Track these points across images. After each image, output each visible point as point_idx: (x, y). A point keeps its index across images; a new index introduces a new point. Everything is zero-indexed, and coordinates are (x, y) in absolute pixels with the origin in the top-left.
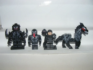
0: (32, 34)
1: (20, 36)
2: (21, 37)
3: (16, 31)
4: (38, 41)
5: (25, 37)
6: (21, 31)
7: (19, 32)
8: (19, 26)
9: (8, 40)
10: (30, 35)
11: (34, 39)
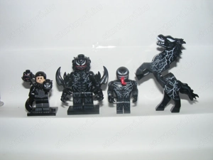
0: (118, 77)
1: (90, 84)
2: (92, 86)
3: (80, 71)
4: (130, 94)
5: (100, 85)
6: (92, 73)
7: (87, 74)
8: (88, 61)
9: (61, 93)
10: (113, 80)
11: (123, 91)
